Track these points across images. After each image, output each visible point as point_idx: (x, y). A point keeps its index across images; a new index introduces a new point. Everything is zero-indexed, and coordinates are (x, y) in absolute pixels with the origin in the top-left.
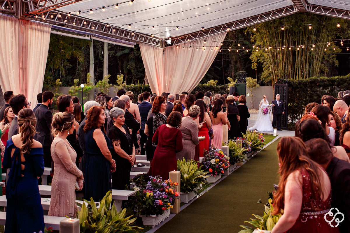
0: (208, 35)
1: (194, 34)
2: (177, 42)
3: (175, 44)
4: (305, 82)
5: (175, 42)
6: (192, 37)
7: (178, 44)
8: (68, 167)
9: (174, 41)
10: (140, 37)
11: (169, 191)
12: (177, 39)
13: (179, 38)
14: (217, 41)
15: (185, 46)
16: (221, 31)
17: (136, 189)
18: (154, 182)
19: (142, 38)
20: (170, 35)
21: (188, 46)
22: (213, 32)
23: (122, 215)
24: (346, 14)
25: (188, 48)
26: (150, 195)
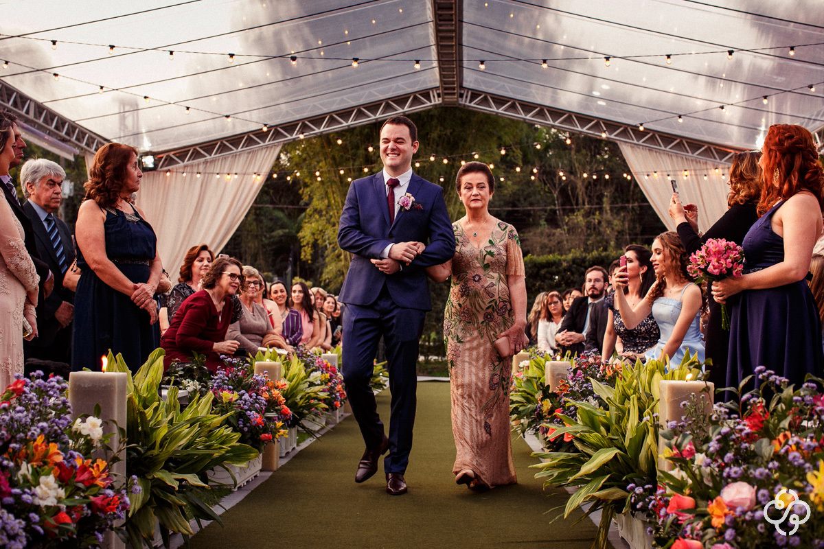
0: (239, 150)
2: (166, 163)
3: (161, 167)
5: (161, 163)
6: (202, 152)
7: (170, 167)
9: (161, 161)
10: (88, 138)
11: (271, 396)
12: (168, 156)
13: (171, 154)
14: (260, 162)
15: (185, 171)
16: (269, 141)
17: (191, 385)
18: (230, 375)
19: (93, 143)
20: (150, 145)
21: (192, 173)
22: (250, 142)
23: (203, 408)
24: (541, 113)
25: (192, 176)
26: (232, 399)
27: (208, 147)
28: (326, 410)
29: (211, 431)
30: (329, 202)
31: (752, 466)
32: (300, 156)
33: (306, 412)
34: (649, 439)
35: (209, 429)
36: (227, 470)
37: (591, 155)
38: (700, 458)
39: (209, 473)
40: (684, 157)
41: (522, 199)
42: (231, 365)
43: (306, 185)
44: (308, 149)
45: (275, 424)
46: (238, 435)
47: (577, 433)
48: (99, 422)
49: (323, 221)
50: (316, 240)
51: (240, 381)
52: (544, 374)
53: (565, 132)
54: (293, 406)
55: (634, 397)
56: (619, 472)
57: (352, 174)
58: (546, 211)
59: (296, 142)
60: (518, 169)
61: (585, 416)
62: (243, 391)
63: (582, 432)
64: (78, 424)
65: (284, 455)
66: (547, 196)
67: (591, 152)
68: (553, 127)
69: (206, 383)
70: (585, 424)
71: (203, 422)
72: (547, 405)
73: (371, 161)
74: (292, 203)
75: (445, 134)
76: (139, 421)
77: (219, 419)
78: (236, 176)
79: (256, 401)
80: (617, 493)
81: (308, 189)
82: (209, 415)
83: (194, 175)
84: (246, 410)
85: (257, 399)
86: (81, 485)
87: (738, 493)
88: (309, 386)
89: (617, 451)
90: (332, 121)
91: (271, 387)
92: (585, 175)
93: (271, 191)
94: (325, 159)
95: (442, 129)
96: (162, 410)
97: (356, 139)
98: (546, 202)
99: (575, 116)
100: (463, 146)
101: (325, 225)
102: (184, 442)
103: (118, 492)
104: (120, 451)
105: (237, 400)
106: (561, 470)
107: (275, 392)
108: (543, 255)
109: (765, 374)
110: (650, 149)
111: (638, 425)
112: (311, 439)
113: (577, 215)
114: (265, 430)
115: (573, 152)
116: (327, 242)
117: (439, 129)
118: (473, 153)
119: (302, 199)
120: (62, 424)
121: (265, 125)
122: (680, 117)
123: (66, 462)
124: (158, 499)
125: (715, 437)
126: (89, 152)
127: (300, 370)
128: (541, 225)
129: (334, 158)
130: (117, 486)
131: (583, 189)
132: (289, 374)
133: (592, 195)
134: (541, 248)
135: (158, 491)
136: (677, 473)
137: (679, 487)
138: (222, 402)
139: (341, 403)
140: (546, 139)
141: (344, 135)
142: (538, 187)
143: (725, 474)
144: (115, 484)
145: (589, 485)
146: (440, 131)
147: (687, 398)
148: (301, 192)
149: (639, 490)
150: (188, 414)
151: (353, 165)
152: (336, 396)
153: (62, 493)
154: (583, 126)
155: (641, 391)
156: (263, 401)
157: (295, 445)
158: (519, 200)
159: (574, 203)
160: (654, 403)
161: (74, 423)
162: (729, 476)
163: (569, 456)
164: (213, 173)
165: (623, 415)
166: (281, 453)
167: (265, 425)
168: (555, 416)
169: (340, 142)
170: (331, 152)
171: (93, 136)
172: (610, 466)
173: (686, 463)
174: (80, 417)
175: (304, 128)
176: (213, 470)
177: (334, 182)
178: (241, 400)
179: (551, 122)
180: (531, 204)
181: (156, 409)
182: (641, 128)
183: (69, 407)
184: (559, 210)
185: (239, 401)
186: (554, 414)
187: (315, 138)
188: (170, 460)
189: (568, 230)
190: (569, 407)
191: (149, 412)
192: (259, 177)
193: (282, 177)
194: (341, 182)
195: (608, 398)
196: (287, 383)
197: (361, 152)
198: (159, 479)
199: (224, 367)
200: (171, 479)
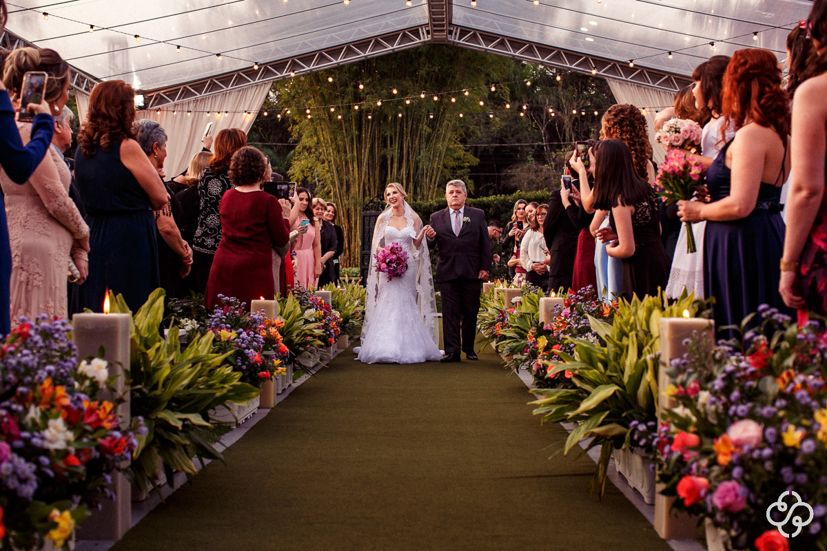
0: (230, 88)
1: (197, 84)
2: (156, 102)
3: (151, 106)
4: (426, 207)
5: (151, 102)
6: (193, 91)
7: (160, 106)
8: (50, 201)
9: (151, 100)
10: (78, 77)
11: (269, 333)
12: (159, 94)
13: (161, 93)
14: (249, 101)
15: (176, 109)
16: (259, 79)
17: (189, 324)
18: (228, 313)
19: (83, 82)
20: (140, 84)
21: (183, 111)
22: (240, 80)
23: (203, 347)
24: (530, 50)
25: (182, 115)
26: (230, 337)
27: (199, 85)
28: (321, 346)
29: (211, 370)
30: (318, 139)
31: (758, 404)
32: (289, 94)
33: (301, 349)
34: (648, 376)
35: (209, 368)
36: (229, 409)
37: (578, 91)
38: (704, 396)
39: (211, 412)
40: (672, 93)
41: (509, 135)
42: (229, 303)
43: (295, 123)
44: (297, 86)
45: (273, 362)
46: (238, 375)
47: (575, 369)
48: (104, 363)
49: (312, 159)
50: (306, 177)
51: (238, 319)
52: (537, 310)
53: (551, 68)
54: (289, 343)
55: (632, 334)
56: (619, 408)
57: (341, 111)
58: (533, 147)
59: (285, 80)
60: (508, 106)
61: (583, 352)
62: (241, 330)
63: (581, 368)
64: (83, 367)
65: (280, 392)
66: (534, 132)
67: (578, 89)
68: (542, 63)
69: (204, 322)
70: (583, 361)
71: (204, 361)
72: (543, 342)
73: (360, 98)
74: (281, 140)
75: (434, 71)
76: (141, 361)
77: (219, 358)
78: (227, 115)
79: (254, 339)
80: (616, 429)
81: (297, 127)
82: (210, 355)
83: (185, 113)
84: (245, 349)
85: (255, 337)
86: (88, 428)
87: (745, 431)
88: (305, 323)
89: (616, 388)
90: (322, 58)
91: (268, 325)
92: (574, 112)
93: (260, 129)
94: (314, 97)
95: (431, 66)
96: (164, 351)
97: (345, 77)
98: (533, 138)
99: (564, 53)
100: (451, 83)
101: (314, 162)
102: (186, 382)
103: (125, 433)
104: (124, 393)
105: (235, 339)
106: (558, 407)
107: (273, 330)
108: (530, 190)
109: (768, 313)
110: (639, 86)
111: (637, 362)
112: (306, 375)
113: (564, 151)
114: (263, 368)
115: (560, 89)
116: (317, 179)
117: (427, 66)
118: (464, 90)
119: (292, 136)
120: (68, 367)
121: (256, 63)
122: (670, 53)
123: (72, 405)
124: (162, 438)
125: (720, 375)
126: (79, 91)
127: (295, 307)
128: (529, 161)
129: (322, 95)
130: (124, 427)
131: (570, 125)
132: (285, 312)
133: (579, 131)
134: (529, 184)
135: (161, 431)
136: (680, 411)
137: (683, 424)
138: (220, 341)
139: (335, 340)
140: (533, 75)
141: (333, 73)
142: (525, 123)
143: (731, 412)
144: (121, 425)
145: (589, 421)
146: (429, 67)
147: (689, 335)
148: (289, 129)
149: (642, 427)
150: (190, 354)
151: (342, 103)
152: (330, 333)
153: (70, 435)
154: (571, 63)
155: (638, 328)
156: (261, 340)
157: (291, 382)
158: (506, 137)
159: (561, 139)
160: (652, 341)
161: (79, 365)
162: (735, 414)
163: (568, 392)
164: (204, 112)
165: (621, 351)
166: (278, 390)
167: (264, 363)
168: (553, 354)
169: (330, 80)
170: (320, 89)
171: (83, 75)
172: (609, 402)
173: (691, 401)
174: (86, 359)
175: (295, 65)
176: (214, 409)
177: (324, 120)
178: (239, 338)
179: (540, 59)
180: (519, 141)
181: (158, 350)
182: (631, 65)
183: (74, 350)
184: (546, 146)
185: (237, 339)
186: (552, 350)
187: (303, 75)
188: (173, 399)
189: (556, 166)
190: (567, 344)
191: (151, 352)
192: (249, 115)
193: (272, 115)
194: (330, 120)
195: (607, 335)
196: (283, 320)
197: (350, 89)
198: (161, 419)
199: (221, 306)
200: (175, 419)
